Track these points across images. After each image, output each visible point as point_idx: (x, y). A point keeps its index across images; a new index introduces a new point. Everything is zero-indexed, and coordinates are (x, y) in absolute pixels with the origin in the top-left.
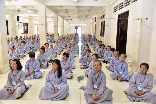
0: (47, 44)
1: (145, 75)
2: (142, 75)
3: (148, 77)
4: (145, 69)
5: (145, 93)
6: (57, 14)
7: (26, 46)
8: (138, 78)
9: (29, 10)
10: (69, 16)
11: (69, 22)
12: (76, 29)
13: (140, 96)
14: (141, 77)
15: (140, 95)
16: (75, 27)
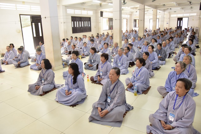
0: (106, 44)
1: (183, 98)
2: (178, 97)
3: (186, 102)
4: (181, 88)
5: (173, 128)
6: (143, 4)
7: (94, 45)
8: (171, 101)
9: (109, 4)
10: (164, 5)
11: (169, 12)
12: (179, 21)
13: (165, 130)
14: (176, 100)
15: (166, 128)
16: (178, 18)
